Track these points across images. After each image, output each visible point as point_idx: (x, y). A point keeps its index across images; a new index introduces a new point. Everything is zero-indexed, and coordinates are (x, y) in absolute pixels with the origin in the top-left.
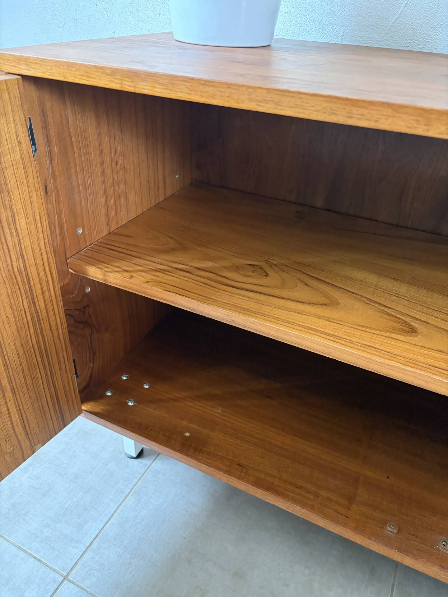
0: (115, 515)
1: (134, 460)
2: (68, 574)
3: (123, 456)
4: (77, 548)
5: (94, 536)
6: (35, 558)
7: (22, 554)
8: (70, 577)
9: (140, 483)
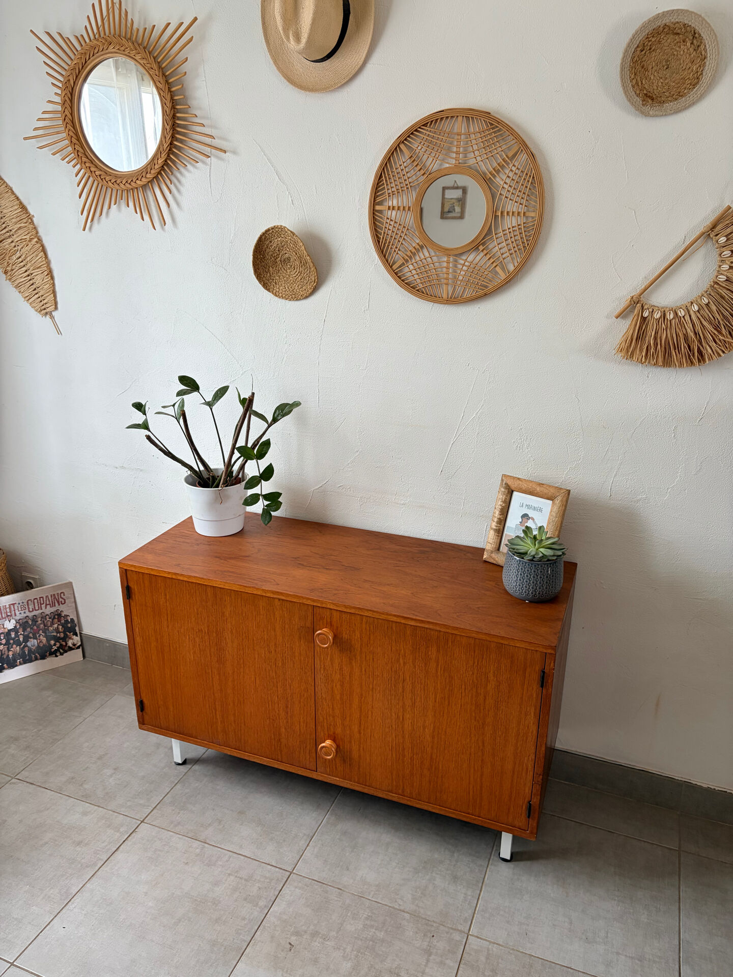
0: (170, 793)
1: (180, 766)
2: (144, 820)
3: (174, 764)
4: (148, 808)
5: (157, 803)
6: (123, 815)
7: (116, 814)
8: (145, 821)
9: (184, 777)
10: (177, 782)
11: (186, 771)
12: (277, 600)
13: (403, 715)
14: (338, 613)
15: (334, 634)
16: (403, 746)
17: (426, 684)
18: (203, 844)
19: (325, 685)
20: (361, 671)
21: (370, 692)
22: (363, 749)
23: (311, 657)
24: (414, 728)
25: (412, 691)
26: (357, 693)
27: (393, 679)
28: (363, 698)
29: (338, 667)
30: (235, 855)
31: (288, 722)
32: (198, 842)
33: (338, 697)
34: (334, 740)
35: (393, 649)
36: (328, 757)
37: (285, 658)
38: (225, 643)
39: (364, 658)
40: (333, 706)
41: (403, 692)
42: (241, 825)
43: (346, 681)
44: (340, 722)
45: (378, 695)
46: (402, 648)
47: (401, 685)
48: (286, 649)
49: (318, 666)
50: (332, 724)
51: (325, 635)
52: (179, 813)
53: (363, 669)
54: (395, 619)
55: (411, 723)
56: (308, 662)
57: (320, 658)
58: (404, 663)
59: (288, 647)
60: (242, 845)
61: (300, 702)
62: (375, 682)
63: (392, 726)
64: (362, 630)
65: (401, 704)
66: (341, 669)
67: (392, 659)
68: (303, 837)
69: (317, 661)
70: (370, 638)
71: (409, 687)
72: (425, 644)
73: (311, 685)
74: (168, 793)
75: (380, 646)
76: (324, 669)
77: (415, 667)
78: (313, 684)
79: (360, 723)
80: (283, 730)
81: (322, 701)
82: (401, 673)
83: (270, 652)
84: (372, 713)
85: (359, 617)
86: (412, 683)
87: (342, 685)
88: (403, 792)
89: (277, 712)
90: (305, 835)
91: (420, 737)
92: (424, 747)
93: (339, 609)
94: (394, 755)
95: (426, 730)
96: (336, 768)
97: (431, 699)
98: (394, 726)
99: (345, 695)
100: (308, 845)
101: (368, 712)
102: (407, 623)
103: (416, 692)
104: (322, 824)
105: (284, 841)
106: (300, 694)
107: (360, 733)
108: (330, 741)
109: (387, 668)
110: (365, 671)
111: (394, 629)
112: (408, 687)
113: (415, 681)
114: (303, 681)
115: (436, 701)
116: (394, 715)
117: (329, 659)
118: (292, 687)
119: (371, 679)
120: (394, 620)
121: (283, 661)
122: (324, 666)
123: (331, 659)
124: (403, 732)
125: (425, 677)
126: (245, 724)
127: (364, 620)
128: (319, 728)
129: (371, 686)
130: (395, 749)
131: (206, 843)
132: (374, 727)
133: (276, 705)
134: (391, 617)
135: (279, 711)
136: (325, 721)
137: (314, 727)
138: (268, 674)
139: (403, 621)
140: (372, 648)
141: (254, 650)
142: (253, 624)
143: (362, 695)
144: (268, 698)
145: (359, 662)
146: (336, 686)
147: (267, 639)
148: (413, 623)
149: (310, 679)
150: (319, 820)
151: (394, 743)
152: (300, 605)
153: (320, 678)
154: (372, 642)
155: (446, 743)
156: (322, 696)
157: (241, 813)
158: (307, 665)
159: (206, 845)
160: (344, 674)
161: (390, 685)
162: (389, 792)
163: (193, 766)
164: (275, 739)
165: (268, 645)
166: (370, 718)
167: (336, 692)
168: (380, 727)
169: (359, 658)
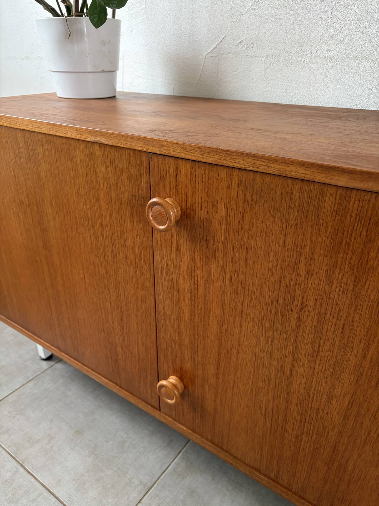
0: (18, 391)
3: (38, 358)
9: (42, 375)
10: (31, 378)
11: (46, 368)
12: (97, 147)
13: (293, 366)
14: (188, 165)
15: (181, 209)
16: (286, 415)
17: (350, 318)
18: (19, 466)
19: (169, 297)
20: (224, 280)
21: (237, 319)
22: (221, 401)
23: (148, 248)
24: (309, 393)
25: (315, 330)
26: (216, 317)
27: (281, 302)
28: (225, 327)
29: (188, 268)
30: (46, 494)
31: (124, 340)
32: (14, 461)
33: (187, 317)
34: (181, 378)
35: (289, 242)
36: (169, 401)
37: (115, 247)
38: (48, 221)
39: (230, 256)
40: (179, 329)
41: (298, 327)
42: (72, 449)
43: (200, 294)
44: (189, 355)
45: (250, 325)
46: (309, 241)
47: (295, 313)
48: (116, 234)
49: (158, 265)
50: (179, 355)
51: (162, 206)
52: (14, 417)
53: (228, 278)
54: (300, 173)
55: (306, 384)
56: (145, 256)
57: (161, 252)
58: (309, 273)
59: (117, 230)
60: (60, 481)
61: (137, 316)
62: (246, 301)
63: (269, 380)
64: (229, 202)
65: (290, 348)
66: (192, 272)
67: (283, 262)
68: (138, 486)
69: (158, 257)
70: (243, 217)
71: (312, 320)
72: (364, 233)
73: (150, 294)
74: (16, 390)
75: (261, 235)
76: (168, 270)
77: (330, 283)
78: (153, 293)
79: (218, 364)
80: (119, 349)
81: (164, 319)
82: (297, 294)
83: (97, 237)
84: (238, 353)
85: (224, 172)
86: (319, 314)
87: (193, 299)
88: (277, 478)
89: (112, 324)
90: (141, 483)
91: (318, 410)
92: (324, 428)
93: (190, 157)
94: (268, 424)
95: (334, 402)
96: (183, 414)
97: (355, 351)
98: (273, 381)
99: (196, 315)
100: (140, 500)
101: (231, 348)
102: (328, 181)
103: (324, 332)
104: (166, 472)
105: (113, 486)
106: (137, 304)
107: (218, 378)
108: (176, 377)
109: (272, 279)
110: (231, 280)
111: (297, 197)
112: (310, 319)
113: (326, 312)
114: (140, 286)
115: (364, 357)
116: (275, 363)
117: (174, 254)
118: (126, 293)
119: (240, 296)
120: (299, 176)
121: (113, 252)
122: (167, 265)
123: (177, 256)
124: (288, 394)
125: (350, 306)
126: (80, 333)
127: (235, 179)
128: (161, 357)
129: (239, 309)
130: (270, 415)
131: (22, 466)
132: (239, 374)
133: (110, 315)
134: (293, 168)
135: (113, 323)
136: (170, 349)
137: (155, 354)
138: (97, 270)
139: (320, 177)
140: (245, 239)
141: (78, 232)
142: (73, 191)
143: (223, 320)
144: (100, 304)
145: (221, 263)
146: (184, 299)
147: (91, 216)
148: (343, 181)
149: (148, 284)
150: (164, 464)
151: (271, 406)
152: (129, 154)
153: (162, 285)
154: (246, 226)
155: (372, 434)
156: (165, 313)
157: (79, 432)
158: (144, 262)
159: (21, 469)
160: (196, 282)
161: (273, 312)
162: (256, 469)
163: (55, 364)
164: (111, 358)
165: (93, 227)
166: (234, 359)
167: (184, 308)
168: (249, 377)
169: (221, 256)
